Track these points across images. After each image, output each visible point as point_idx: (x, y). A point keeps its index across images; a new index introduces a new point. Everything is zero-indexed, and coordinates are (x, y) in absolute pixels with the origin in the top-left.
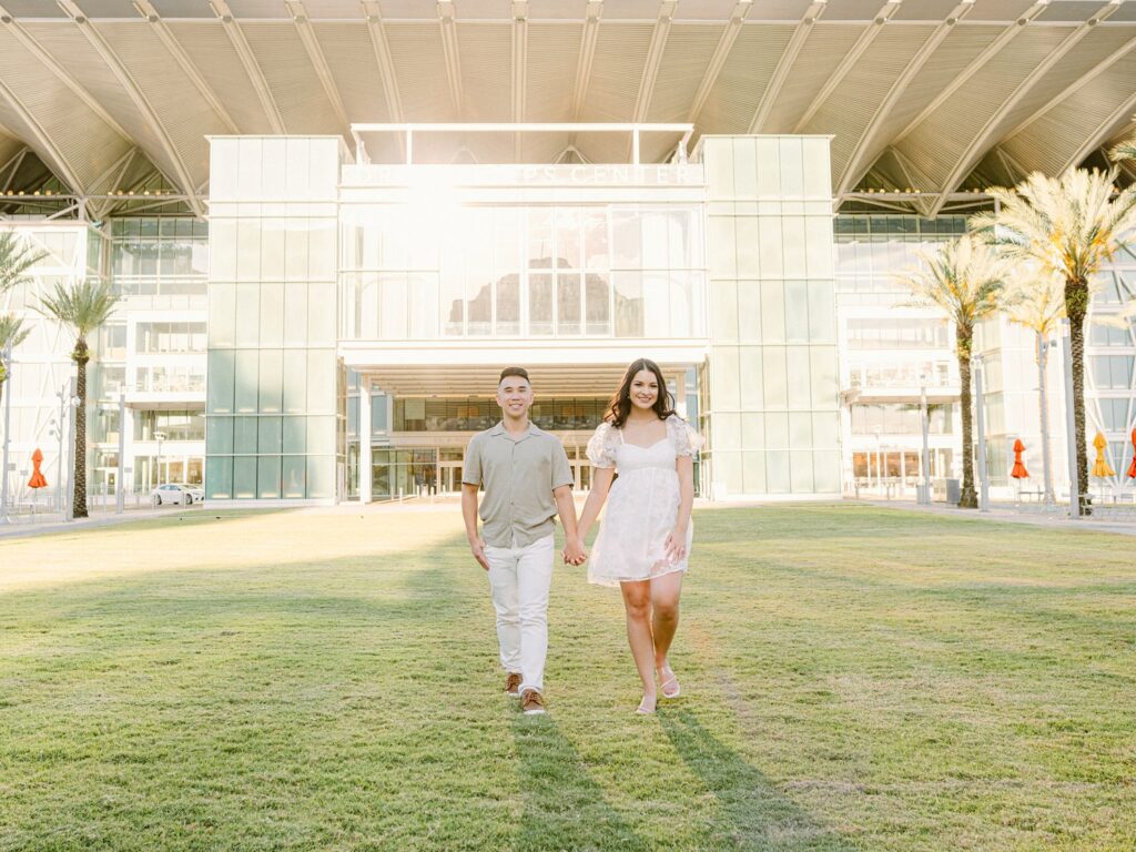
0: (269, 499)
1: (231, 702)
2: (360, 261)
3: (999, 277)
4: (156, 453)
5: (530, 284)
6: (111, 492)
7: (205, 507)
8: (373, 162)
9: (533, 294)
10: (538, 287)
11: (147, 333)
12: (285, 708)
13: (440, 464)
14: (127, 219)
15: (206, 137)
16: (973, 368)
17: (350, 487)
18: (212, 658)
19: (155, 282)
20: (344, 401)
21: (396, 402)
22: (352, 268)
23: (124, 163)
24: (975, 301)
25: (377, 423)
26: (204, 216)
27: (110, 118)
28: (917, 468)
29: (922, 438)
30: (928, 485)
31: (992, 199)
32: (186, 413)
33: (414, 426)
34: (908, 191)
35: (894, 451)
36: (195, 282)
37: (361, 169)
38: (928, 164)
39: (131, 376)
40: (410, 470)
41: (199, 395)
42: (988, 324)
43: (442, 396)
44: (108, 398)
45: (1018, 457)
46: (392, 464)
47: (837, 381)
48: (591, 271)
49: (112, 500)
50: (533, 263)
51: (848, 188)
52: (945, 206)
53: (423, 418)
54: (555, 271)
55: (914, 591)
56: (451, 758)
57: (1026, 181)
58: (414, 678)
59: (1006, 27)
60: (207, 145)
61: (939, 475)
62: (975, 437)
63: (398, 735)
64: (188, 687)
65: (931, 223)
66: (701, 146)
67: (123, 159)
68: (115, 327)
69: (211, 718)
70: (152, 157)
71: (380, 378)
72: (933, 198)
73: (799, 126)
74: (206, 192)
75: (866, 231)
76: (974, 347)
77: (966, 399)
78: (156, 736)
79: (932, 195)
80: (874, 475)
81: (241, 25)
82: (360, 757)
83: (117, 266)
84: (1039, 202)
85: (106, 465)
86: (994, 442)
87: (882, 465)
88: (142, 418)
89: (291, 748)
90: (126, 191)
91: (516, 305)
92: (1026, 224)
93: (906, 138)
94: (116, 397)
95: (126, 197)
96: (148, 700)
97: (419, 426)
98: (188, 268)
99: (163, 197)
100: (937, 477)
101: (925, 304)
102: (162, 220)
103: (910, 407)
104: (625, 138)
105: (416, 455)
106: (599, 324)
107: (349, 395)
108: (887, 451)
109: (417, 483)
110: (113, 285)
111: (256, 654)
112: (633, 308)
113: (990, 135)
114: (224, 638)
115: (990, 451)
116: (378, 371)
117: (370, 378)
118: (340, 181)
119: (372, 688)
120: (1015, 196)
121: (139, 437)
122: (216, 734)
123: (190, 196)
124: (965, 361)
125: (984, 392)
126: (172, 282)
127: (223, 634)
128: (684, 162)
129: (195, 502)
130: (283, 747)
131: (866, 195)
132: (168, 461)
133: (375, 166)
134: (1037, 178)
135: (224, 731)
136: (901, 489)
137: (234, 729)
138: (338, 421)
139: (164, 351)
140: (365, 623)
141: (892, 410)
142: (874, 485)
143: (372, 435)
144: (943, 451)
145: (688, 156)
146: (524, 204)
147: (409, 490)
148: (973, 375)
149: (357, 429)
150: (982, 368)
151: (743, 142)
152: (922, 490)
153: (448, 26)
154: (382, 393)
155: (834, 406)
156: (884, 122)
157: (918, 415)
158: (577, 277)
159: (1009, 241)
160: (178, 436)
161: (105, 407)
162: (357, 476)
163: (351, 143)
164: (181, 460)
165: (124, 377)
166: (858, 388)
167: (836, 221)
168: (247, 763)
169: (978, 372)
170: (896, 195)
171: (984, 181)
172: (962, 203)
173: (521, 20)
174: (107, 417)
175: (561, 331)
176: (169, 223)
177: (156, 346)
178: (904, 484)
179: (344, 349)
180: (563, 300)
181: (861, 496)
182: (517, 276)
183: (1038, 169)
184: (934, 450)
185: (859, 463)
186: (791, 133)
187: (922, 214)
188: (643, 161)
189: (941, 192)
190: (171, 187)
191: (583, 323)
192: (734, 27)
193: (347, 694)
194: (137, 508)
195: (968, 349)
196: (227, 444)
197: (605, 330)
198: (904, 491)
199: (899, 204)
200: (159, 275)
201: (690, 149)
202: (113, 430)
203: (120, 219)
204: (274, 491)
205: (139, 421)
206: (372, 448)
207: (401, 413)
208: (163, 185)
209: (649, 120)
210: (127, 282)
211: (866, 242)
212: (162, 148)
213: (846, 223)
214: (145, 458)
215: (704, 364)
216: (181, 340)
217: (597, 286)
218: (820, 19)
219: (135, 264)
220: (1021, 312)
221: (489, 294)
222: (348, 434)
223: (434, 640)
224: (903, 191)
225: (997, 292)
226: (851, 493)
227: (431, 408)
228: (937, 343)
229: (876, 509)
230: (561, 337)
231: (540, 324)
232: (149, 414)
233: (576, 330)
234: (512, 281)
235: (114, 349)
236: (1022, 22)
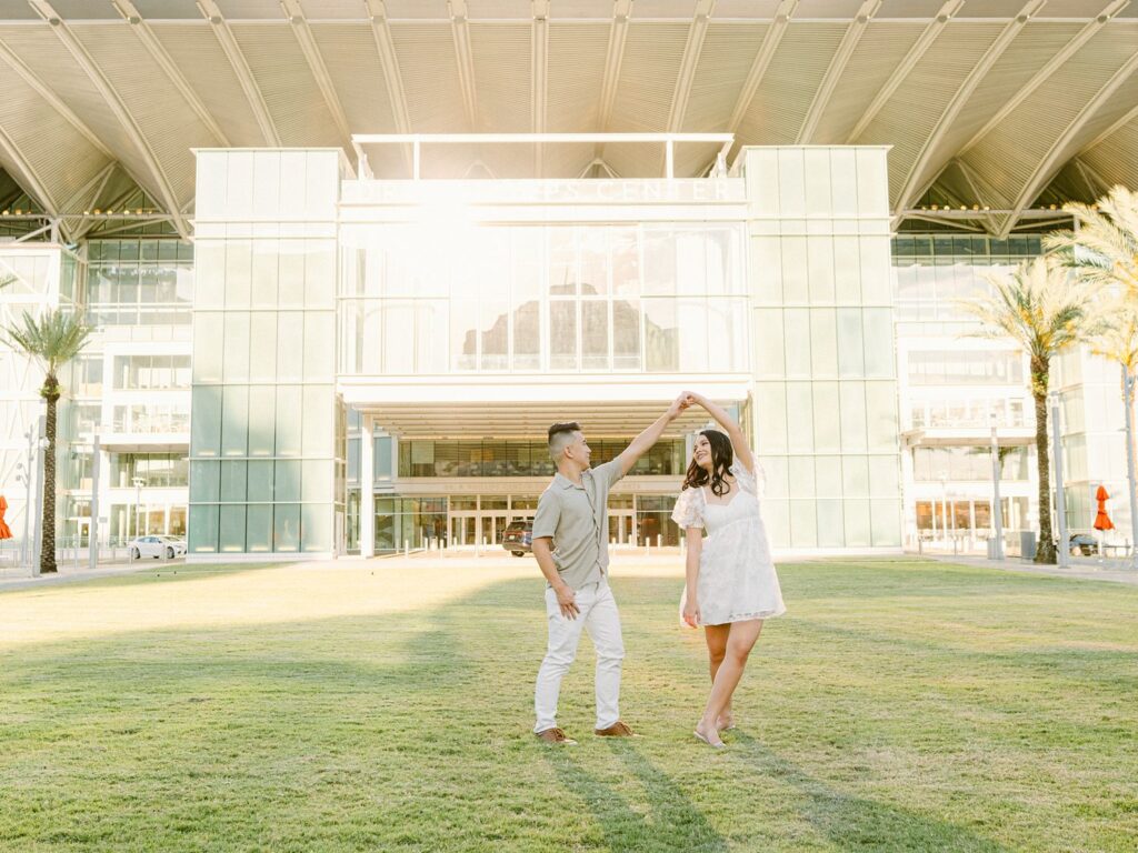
0: (260, 552)
1: (191, 775)
2: (362, 287)
3: (1077, 303)
4: (134, 502)
5: (552, 313)
6: (84, 545)
7: (188, 561)
8: (376, 177)
9: (555, 323)
10: (560, 316)
11: (126, 368)
12: (251, 782)
13: (450, 514)
14: (105, 242)
15: (192, 149)
16: (1050, 404)
17: (350, 539)
18: (178, 727)
19: (134, 310)
20: (344, 441)
21: (402, 445)
22: (353, 294)
23: (102, 179)
24: (1052, 331)
25: (381, 467)
26: (190, 238)
27: (87, 130)
28: (988, 518)
29: (993, 485)
30: (999, 538)
31: (1071, 217)
32: (168, 457)
33: (421, 471)
34: (976, 208)
35: (963, 499)
36: (180, 310)
37: (364, 184)
38: (999, 178)
39: (107, 416)
40: (418, 521)
41: (182, 437)
42: (1068, 357)
43: (453, 438)
44: (82, 439)
45: (1101, 506)
46: (398, 514)
47: (898, 420)
48: (620, 297)
49: (84, 554)
50: (554, 289)
51: (908, 205)
52: (1018, 224)
53: (432, 462)
54: (579, 298)
56: (431, 839)
57: (1108, 196)
58: (400, 750)
59: (1085, 24)
60: (193, 159)
61: (1014, 527)
62: (1052, 484)
63: (375, 813)
64: (145, 758)
65: (1002, 244)
66: (742, 160)
67: (102, 174)
68: (89, 360)
69: (167, 793)
70: (132, 172)
71: (383, 417)
72: (1004, 216)
73: (852, 137)
74: (191, 211)
75: (929, 253)
76: (1051, 381)
77: (1042, 441)
78: (102, 813)
79: (1003, 212)
80: (939, 526)
81: (231, 26)
82: (328, 837)
83: (93, 292)
84: (1123, 220)
85: (79, 515)
86: (1076, 490)
87: (949, 516)
88: (120, 462)
89: (252, 827)
90: (104, 211)
91: (534, 335)
92: (1109, 244)
93: (973, 149)
94: (90, 439)
95: (103, 217)
96: (98, 773)
97: (428, 471)
98: (171, 295)
99: (145, 217)
100: (1011, 530)
101: (994, 333)
102: (143, 242)
103: (981, 450)
104: (658, 148)
105: (424, 504)
106: (628, 356)
107: (349, 436)
108: (954, 500)
109: (426, 534)
110: (89, 314)
111: (225, 723)
112: (667, 338)
113: (1067, 146)
114: (192, 705)
115: (1072, 500)
116: (381, 410)
117: (372, 417)
118: (340, 198)
119: (351, 760)
120: (1095, 212)
121: (116, 483)
122: (170, 811)
123: (174, 216)
124: (1041, 398)
125: (1063, 433)
126: (153, 310)
127: (192, 700)
128: (723, 176)
129: (177, 556)
130: (243, 825)
131: (929, 212)
132: (147, 510)
133: (380, 182)
134: (1119, 193)
135: (180, 806)
136: (971, 543)
137: (191, 805)
138: (337, 465)
139: (144, 387)
140: (352, 689)
141: (959, 453)
142: (940, 538)
143: (375, 481)
144: (1017, 500)
145: (729, 169)
146: (544, 224)
147: (417, 544)
148: (1049, 413)
149: (359, 475)
150: (1061, 406)
151: (788, 154)
152: (993, 544)
153: (461, 27)
154: (387, 435)
155: (894, 449)
156: (947, 133)
157: (988, 459)
158: (605, 304)
159: (1089, 263)
160: (159, 482)
161: (79, 450)
162: (358, 527)
163: (352, 156)
164: (161, 509)
165: (99, 416)
166: (921, 428)
167: (895, 243)
168: (201, 842)
169: (1055, 410)
170: (962, 213)
171: (1062, 196)
172: (1036, 221)
173: (541, 19)
174: (81, 461)
175: (586, 363)
176: (151, 246)
177: (136, 381)
178: (974, 538)
179: (343, 384)
180: (588, 330)
181: (924, 551)
182: (537, 303)
183: (1121, 183)
184: (1007, 499)
185: (923, 513)
186: (844, 143)
187: (992, 234)
188: (677, 174)
189: (1013, 209)
190: (153, 206)
191: (611, 356)
192: (779, 26)
193: (322, 768)
194: (113, 562)
195: (1044, 384)
196: (213, 491)
197: (635, 364)
198: (973, 545)
199: (966, 222)
200: (139, 304)
201: (729, 162)
202: (86, 476)
203: (97, 241)
204: (266, 544)
205: (116, 465)
206: (376, 495)
207: (407, 456)
208: (145, 204)
209: (684, 129)
210: (104, 311)
211: (929, 265)
212: (144, 162)
213: (906, 243)
214: (123, 507)
215: (747, 401)
216: (163, 375)
217: (625, 315)
218: (876, 16)
219: (114, 291)
220: (1103, 342)
221: (506, 324)
222: (348, 480)
223: (428, 708)
224: (970, 207)
225: (1075, 321)
226: (914, 547)
227: (441, 450)
228: (1010, 379)
229: (941, 565)
230: (586, 371)
231: (564, 357)
232: (127, 458)
233: (603, 363)
234: (531, 309)
235: (90, 386)
236: (1103, 19)
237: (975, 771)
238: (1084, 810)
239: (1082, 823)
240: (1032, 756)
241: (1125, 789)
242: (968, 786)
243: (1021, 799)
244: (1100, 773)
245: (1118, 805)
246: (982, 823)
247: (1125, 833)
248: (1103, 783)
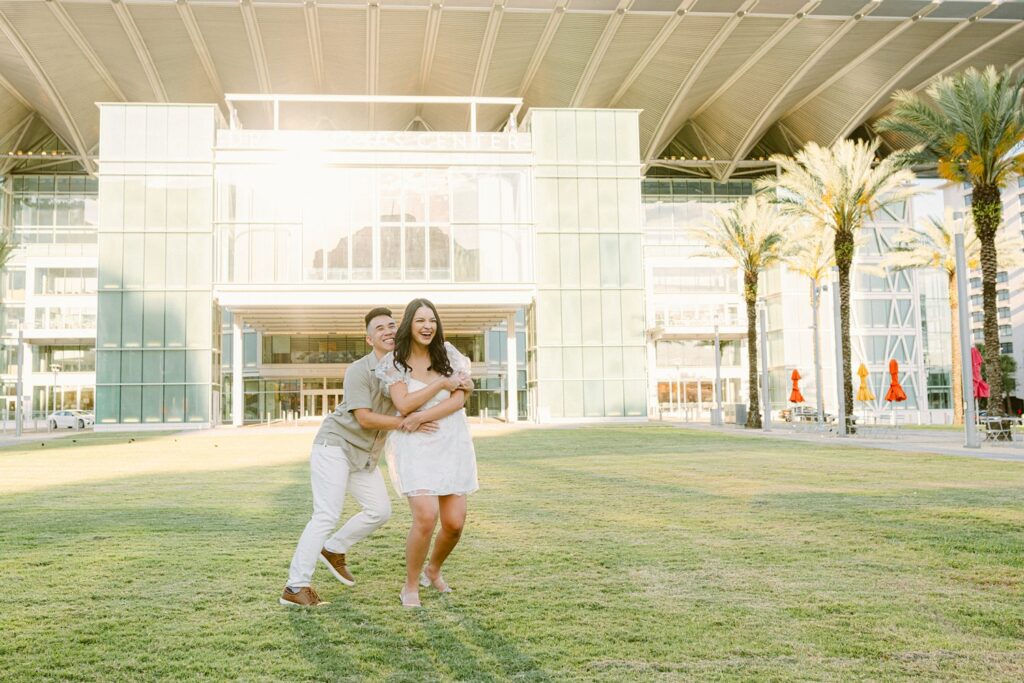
0: (152, 424)
1: (94, 598)
2: (233, 213)
3: (779, 231)
4: (53, 384)
5: (382, 235)
6: (12, 418)
7: (95, 430)
8: (244, 128)
9: (384, 244)
10: (388, 238)
11: (44, 277)
12: (142, 603)
13: (303, 393)
14: (26, 177)
15: (96, 103)
16: (759, 306)
17: (224, 413)
18: (84, 559)
19: (51, 232)
20: (219, 337)
21: (265, 338)
22: (227, 220)
23: (23, 127)
24: (760, 252)
25: (248, 357)
26: (95, 174)
27: (9, 85)
28: (710, 395)
29: (715, 369)
30: (720, 409)
31: (775, 166)
32: (79, 348)
33: (280, 359)
34: (704, 158)
35: (692, 380)
36: (88, 232)
37: (234, 134)
38: (721, 137)
39: (30, 316)
40: (277, 398)
41: (90, 332)
42: (771, 272)
43: (305, 333)
44: (10, 334)
45: (795, 384)
46: (262, 392)
47: (644, 319)
48: (435, 225)
49: (11, 425)
50: (384, 218)
51: (654, 156)
52: (736, 171)
53: (288, 352)
54: (403, 225)
55: (707, 496)
56: (289, 646)
57: (803, 150)
58: (264, 575)
59: (787, 19)
60: (97, 111)
61: (730, 400)
62: (759, 368)
63: (243, 626)
64: (55, 585)
65: (723, 186)
66: (529, 118)
67: (24, 122)
68: (15, 272)
69: (73, 613)
70: (50, 123)
71: (250, 317)
72: (725, 165)
73: (612, 103)
74: (96, 153)
75: (669, 193)
76: (758, 291)
77: (752, 335)
78: (18, 630)
79: (724, 162)
80: (675, 401)
82: (205, 646)
83: (17, 217)
84: (814, 168)
85: (7, 394)
86: (775, 373)
87: (682, 392)
88: (40, 352)
89: (142, 639)
90: (25, 152)
91: (369, 254)
92: (803, 187)
93: (702, 114)
94: (15, 334)
95: (25, 157)
96: (15, 597)
97: (285, 359)
98: (81, 220)
99: (59, 157)
100: (728, 403)
101: (718, 255)
102: (58, 177)
103: (706, 343)
104: (464, 109)
105: (283, 385)
106: (441, 270)
107: (224, 332)
108: (686, 381)
109: (284, 408)
110: (14, 235)
111: (123, 556)
112: (470, 257)
113: (773, 112)
114: (95, 542)
115: (773, 381)
116: (249, 311)
117: (241, 317)
118: (215, 144)
119: (225, 583)
120: (794, 162)
121: (37, 369)
122: (75, 627)
123: (83, 157)
124: (751, 303)
125: (767, 331)
126: (67, 232)
127: (96, 538)
128: (514, 131)
129: (86, 426)
130: (135, 637)
131: (670, 162)
132: (63, 391)
133: (246, 131)
134: (812, 147)
135: (84, 623)
136: (698, 413)
137: (92, 622)
138: (214, 354)
139: (59, 293)
140: (226, 528)
141: (690, 345)
142: (675, 409)
143: (244, 367)
144: (733, 380)
145: (518, 126)
146: (376, 166)
147: (276, 415)
148: (758, 314)
149: (231, 362)
150: (765, 309)
151: (565, 115)
152: (715, 413)
153: (311, 10)
154: (252, 330)
155: (642, 340)
156: (683, 101)
157: (711, 350)
158: (422, 229)
159: (788, 201)
160: (72, 368)
161: (7, 342)
162: (230, 403)
163: (225, 112)
164: (74, 389)
165: (23, 315)
166: (662, 327)
167: (644, 184)
168: (100, 652)
169: (762, 312)
170: (694, 162)
171: (768, 151)
172: (749, 169)
173: (374, 6)
174: (8, 352)
175: (408, 276)
176: (64, 180)
177: (52, 288)
178: (700, 409)
179: (219, 291)
180: (410, 249)
181: (664, 419)
182: (370, 228)
183: (813, 140)
184: (725, 380)
185: (663, 390)
186: (606, 106)
187: (716, 178)
188: (480, 129)
189: (732, 160)
190: (65, 148)
191: (427, 270)
192: (557, 15)
193: (200, 590)
194: (36, 431)
195: (754, 293)
196: (115, 375)
197: (446, 276)
198: (700, 414)
199: (697, 169)
200: (55, 226)
201: (519, 121)
202: (13, 363)
203: (20, 176)
204: (157, 416)
205: (38, 355)
206: (245, 378)
207: (269, 348)
208: (59, 147)
209: (486, 94)
210: (26, 232)
211: (669, 202)
212: (58, 114)
213: (652, 185)
214: (43, 388)
215: (531, 305)
216: (74, 283)
217: (439, 239)
218: (631, 10)
219: (34, 215)
220: (797, 261)
221: (346, 244)
222: (223, 366)
223: (285, 542)
224: (700, 158)
225: (777, 245)
226: (655, 416)
227: (294, 343)
228: (728, 289)
229: (676, 429)
230: (407, 281)
231: (391, 271)
232: (46, 349)
233: (422, 275)
234: (367, 233)
235: (16, 291)
236: (800, 16)
237: (712, 584)
238: (797, 613)
239: (796, 623)
240: (754, 572)
241: (826, 596)
242: (708, 596)
243: (749, 605)
244: (807, 584)
245: (822, 608)
246: (720, 624)
247: (829, 630)
248: (810, 592)
